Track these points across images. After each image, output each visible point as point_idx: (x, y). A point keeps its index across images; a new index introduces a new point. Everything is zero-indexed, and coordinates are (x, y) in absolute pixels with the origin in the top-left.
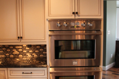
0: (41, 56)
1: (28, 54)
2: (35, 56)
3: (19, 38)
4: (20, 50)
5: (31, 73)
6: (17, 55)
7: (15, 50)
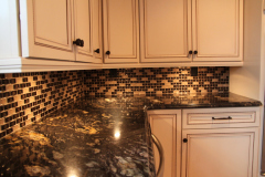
0: (214, 91)
1: (190, 89)
2: (204, 91)
3: (190, 53)
4: (176, 81)
5: (229, 118)
6: (170, 91)
7: (165, 81)
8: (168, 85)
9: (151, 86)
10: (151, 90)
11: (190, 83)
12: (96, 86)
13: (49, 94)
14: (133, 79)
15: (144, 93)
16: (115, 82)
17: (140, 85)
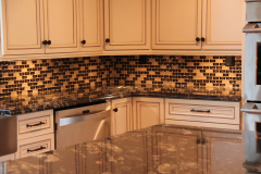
1: (226, 82)
3: (198, 39)
4: (209, 71)
6: (203, 83)
7: (197, 71)
8: (200, 76)
9: (182, 75)
10: (181, 80)
11: (226, 75)
12: (126, 72)
13: (49, 75)
14: (164, 67)
15: (173, 84)
16: (144, 69)
17: (169, 74)
